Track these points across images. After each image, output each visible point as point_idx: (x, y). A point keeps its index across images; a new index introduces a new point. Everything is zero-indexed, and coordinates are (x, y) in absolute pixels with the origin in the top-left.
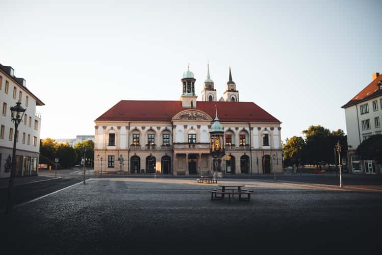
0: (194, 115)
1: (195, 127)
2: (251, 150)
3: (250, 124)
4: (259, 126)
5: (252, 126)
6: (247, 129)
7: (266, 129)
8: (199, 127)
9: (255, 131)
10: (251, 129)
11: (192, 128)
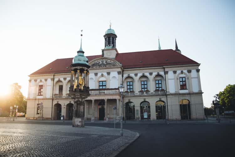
0: (105, 63)
1: (105, 74)
2: (166, 95)
3: (164, 68)
4: (175, 69)
5: (166, 70)
6: (162, 73)
7: (182, 72)
8: (109, 74)
9: (170, 75)
10: (166, 73)
11: (102, 75)
